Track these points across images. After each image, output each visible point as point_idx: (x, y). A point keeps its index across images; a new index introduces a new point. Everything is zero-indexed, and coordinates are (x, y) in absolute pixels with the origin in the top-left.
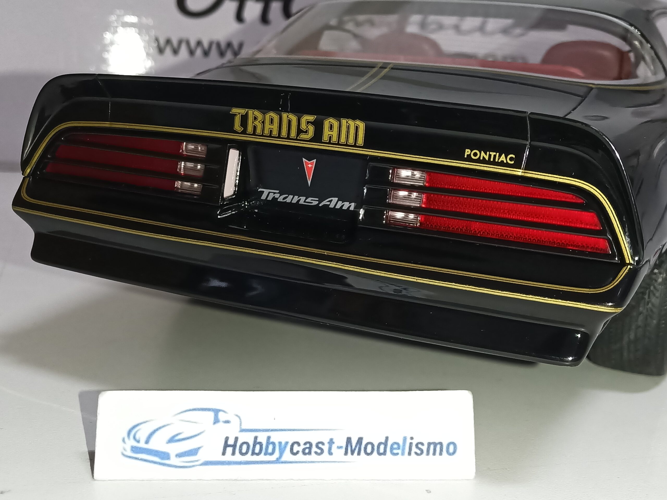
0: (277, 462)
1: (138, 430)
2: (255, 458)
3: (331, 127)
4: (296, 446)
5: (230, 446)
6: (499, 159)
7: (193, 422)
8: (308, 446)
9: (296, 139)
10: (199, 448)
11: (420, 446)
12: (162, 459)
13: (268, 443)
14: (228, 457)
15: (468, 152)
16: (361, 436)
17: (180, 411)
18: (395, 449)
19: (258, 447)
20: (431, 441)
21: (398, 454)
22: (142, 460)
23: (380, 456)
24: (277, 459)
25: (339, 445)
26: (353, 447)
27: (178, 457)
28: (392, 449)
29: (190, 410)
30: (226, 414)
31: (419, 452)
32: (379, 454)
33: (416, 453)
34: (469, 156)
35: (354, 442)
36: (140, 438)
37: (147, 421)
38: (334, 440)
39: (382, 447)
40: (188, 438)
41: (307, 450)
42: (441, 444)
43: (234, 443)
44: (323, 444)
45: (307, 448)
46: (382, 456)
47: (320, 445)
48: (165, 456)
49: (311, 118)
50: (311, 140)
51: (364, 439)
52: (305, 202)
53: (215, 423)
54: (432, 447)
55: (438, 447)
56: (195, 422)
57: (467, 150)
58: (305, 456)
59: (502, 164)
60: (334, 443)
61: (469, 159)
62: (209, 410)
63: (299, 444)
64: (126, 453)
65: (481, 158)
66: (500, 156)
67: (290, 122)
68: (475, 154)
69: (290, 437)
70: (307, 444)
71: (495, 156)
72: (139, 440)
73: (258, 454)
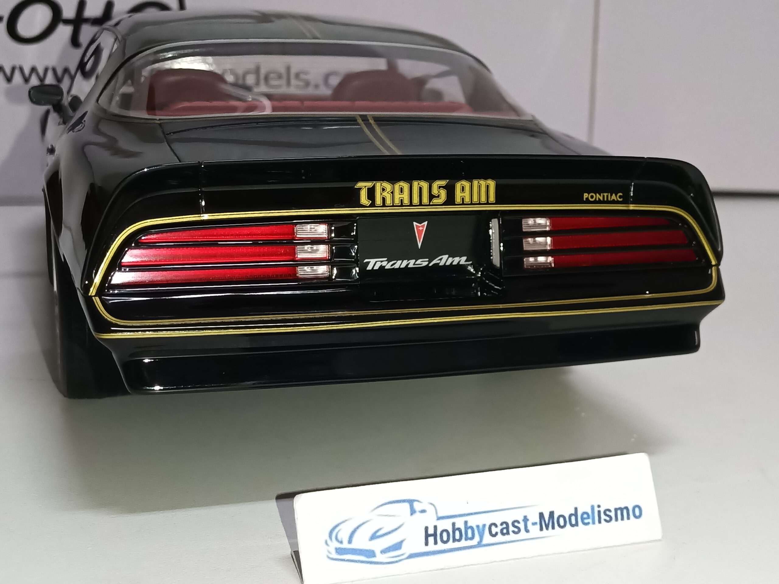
0: (479, 546)
1: (339, 531)
2: (457, 545)
3: (463, 189)
4: (493, 528)
5: (431, 535)
6: (611, 198)
7: (390, 516)
8: (504, 526)
9: (429, 205)
10: (402, 542)
11: (608, 513)
12: (368, 557)
13: (466, 528)
14: (431, 547)
15: (586, 195)
16: (552, 510)
17: (376, 506)
18: (585, 518)
19: (457, 533)
20: (617, 507)
21: (588, 523)
22: (348, 561)
23: (573, 528)
24: (478, 542)
25: (534, 521)
26: (547, 522)
27: (383, 553)
28: (583, 519)
29: (386, 504)
30: (421, 504)
31: (608, 519)
32: (572, 525)
33: (605, 520)
34: (587, 199)
35: (547, 516)
36: (342, 539)
37: (346, 520)
38: (528, 517)
39: (573, 518)
40: (389, 533)
41: (505, 531)
42: (627, 508)
43: (434, 532)
44: (519, 522)
45: (504, 528)
46: (576, 527)
47: (516, 524)
48: (371, 553)
49: (443, 183)
50: (445, 204)
51: (555, 512)
52: (414, 264)
53: (412, 514)
54: (619, 512)
55: (625, 512)
56: (393, 516)
57: (585, 194)
58: (504, 537)
59: (614, 202)
60: (528, 520)
61: (588, 202)
62: (404, 501)
63: (496, 526)
64: (331, 556)
65: (597, 199)
66: (611, 195)
67: (420, 189)
68: (592, 197)
69: (487, 520)
70: (503, 524)
71: (607, 196)
72: (342, 541)
73: (459, 540)
